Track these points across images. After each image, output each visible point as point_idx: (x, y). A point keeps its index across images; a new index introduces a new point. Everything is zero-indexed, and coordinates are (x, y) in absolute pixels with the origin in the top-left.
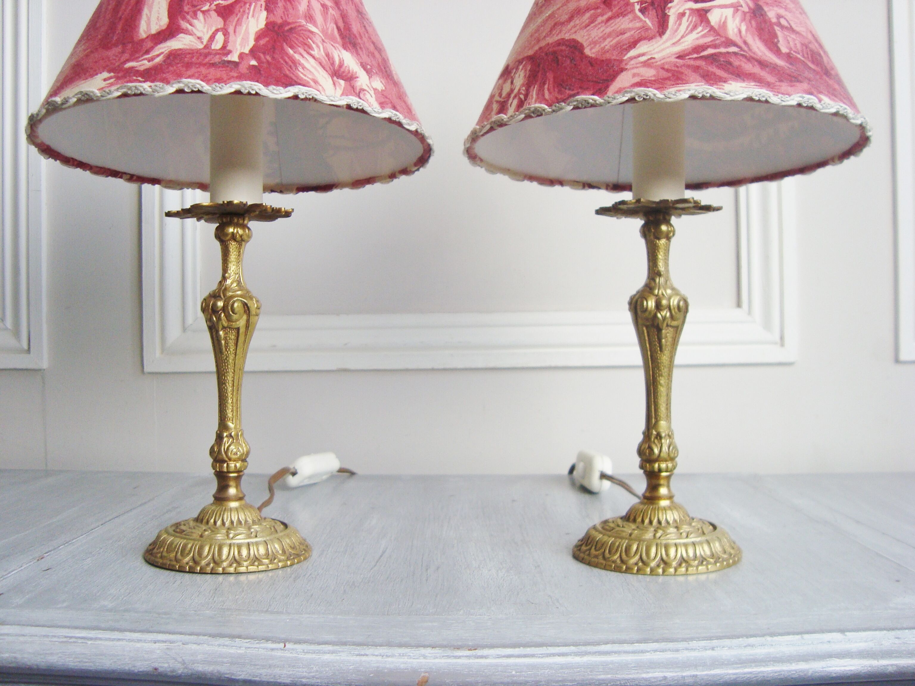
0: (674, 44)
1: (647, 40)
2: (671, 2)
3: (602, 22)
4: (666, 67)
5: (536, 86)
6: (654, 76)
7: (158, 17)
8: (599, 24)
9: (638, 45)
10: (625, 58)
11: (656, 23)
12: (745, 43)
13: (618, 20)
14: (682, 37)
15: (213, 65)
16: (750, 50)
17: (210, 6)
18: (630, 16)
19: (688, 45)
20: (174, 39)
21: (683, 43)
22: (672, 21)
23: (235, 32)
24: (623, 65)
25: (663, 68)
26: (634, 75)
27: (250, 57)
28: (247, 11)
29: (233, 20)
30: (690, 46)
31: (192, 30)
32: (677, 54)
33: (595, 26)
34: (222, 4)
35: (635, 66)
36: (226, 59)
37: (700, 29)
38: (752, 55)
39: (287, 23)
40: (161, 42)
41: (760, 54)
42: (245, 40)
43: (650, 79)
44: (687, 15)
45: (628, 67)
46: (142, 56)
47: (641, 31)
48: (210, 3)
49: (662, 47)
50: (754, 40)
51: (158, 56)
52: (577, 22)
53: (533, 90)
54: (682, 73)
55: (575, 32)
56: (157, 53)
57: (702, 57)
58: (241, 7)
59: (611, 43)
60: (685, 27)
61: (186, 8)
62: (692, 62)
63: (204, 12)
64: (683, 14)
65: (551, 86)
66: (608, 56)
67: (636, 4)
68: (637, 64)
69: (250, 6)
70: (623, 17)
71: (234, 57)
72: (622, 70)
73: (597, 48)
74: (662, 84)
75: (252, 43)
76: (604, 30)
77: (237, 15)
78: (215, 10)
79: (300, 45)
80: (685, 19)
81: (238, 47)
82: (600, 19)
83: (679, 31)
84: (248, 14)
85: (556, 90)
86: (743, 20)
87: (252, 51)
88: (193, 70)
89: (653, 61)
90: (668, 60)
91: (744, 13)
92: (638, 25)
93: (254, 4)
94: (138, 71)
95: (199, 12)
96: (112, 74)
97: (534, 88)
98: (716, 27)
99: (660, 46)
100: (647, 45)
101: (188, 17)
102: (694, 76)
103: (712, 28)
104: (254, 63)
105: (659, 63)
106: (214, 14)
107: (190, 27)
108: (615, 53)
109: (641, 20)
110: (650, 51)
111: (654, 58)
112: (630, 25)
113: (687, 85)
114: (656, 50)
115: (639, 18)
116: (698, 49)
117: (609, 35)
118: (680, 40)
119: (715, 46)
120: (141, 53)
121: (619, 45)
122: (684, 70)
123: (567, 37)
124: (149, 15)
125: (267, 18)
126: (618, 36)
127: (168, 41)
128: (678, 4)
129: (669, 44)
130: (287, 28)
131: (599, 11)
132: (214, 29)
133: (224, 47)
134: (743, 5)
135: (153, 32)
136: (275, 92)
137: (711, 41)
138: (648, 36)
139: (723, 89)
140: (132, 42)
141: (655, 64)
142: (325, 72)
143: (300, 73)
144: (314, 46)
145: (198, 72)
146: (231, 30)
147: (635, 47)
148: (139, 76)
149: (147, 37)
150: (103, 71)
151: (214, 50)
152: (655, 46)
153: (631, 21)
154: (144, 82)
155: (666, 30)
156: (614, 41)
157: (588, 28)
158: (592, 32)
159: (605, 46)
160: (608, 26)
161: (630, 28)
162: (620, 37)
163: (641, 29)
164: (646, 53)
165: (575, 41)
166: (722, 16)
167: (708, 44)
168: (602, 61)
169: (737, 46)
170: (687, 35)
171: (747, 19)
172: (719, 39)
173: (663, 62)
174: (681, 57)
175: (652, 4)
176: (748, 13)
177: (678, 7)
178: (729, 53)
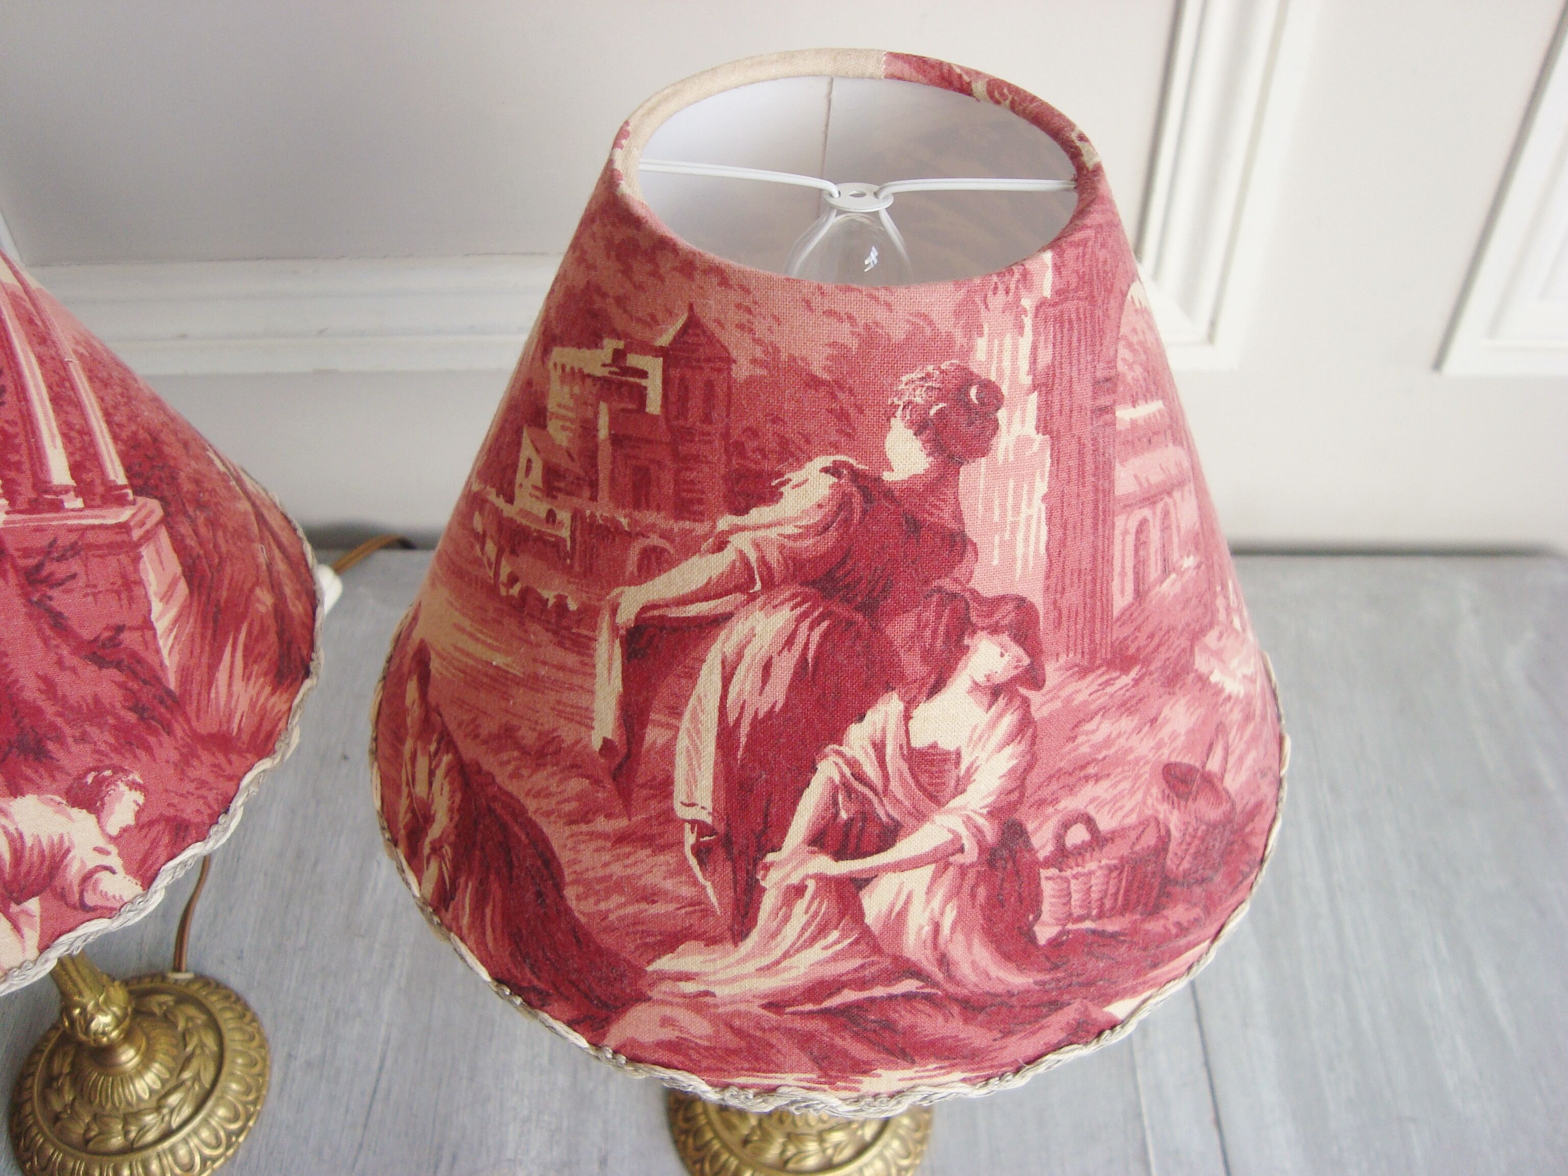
0: (760, 970)
1: (702, 944)
2: (773, 851)
3: (605, 836)
4: (737, 1023)
5: (470, 884)
6: (708, 1037)
9: (681, 947)
10: (650, 969)
11: (728, 901)
12: (943, 961)
13: (643, 854)
14: (786, 955)
16: (950, 978)
18: (669, 858)
19: (796, 979)
21: (785, 970)
22: (768, 902)
24: (642, 984)
25: (729, 1025)
26: (666, 1022)
30: (799, 982)
32: (766, 996)
35: (668, 999)
37: (835, 935)
38: (951, 989)
41: (975, 979)
43: (698, 1041)
44: (810, 892)
45: (655, 994)
47: (691, 913)
49: (735, 971)
50: (968, 944)
52: (553, 782)
53: (465, 891)
54: (771, 1043)
57: (824, 1010)
59: (622, 912)
60: (800, 928)
62: (798, 1024)
64: (799, 890)
65: (499, 922)
67: (688, 826)
68: (673, 994)
72: (642, 998)
74: (721, 1059)
80: (801, 906)
82: (601, 824)
83: (779, 938)
85: (507, 944)
86: (955, 892)
89: (708, 999)
90: (743, 1007)
91: (965, 869)
92: (687, 891)
97: (467, 886)
98: (876, 929)
99: (729, 966)
100: (700, 953)
102: (796, 1055)
103: (866, 932)
105: (721, 1010)
108: (629, 946)
109: (696, 883)
110: (705, 974)
111: (712, 995)
112: (669, 885)
113: (778, 1075)
114: (721, 976)
115: (690, 869)
116: (819, 988)
117: (618, 886)
118: (778, 962)
119: (862, 984)
121: (640, 928)
122: (774, 1039)
126: (637, 901)
128: (788, 860)
129: (750, 967)
134: (967, 847)
137: (856, 970)
138: (705, 932)
139: (858, 1090)
141: (712, 1010)
147: (672, 948)
152: (720, 964)
153: (671, 874)
155: (749, 930)
156: (630, 910)
157: (575, 829)
158: (582, 846)
159: (609, 911)
160: (618, 858)
161: (666, 893)
162: (643, 906)
163: (691, 905)
164: (697, 974)
165: (545, 841)
166: (898, 894)
167: (844, 978)
168: (600, 951)
169: (916, 972)
170: (798, 951)
171: (966, 888)
172: (873, 964)
173: (729, 1008)
174: (775, 1004)
175: (727, 842)
176: (972, 865)
177: (789, 867)
178: (891, 997)
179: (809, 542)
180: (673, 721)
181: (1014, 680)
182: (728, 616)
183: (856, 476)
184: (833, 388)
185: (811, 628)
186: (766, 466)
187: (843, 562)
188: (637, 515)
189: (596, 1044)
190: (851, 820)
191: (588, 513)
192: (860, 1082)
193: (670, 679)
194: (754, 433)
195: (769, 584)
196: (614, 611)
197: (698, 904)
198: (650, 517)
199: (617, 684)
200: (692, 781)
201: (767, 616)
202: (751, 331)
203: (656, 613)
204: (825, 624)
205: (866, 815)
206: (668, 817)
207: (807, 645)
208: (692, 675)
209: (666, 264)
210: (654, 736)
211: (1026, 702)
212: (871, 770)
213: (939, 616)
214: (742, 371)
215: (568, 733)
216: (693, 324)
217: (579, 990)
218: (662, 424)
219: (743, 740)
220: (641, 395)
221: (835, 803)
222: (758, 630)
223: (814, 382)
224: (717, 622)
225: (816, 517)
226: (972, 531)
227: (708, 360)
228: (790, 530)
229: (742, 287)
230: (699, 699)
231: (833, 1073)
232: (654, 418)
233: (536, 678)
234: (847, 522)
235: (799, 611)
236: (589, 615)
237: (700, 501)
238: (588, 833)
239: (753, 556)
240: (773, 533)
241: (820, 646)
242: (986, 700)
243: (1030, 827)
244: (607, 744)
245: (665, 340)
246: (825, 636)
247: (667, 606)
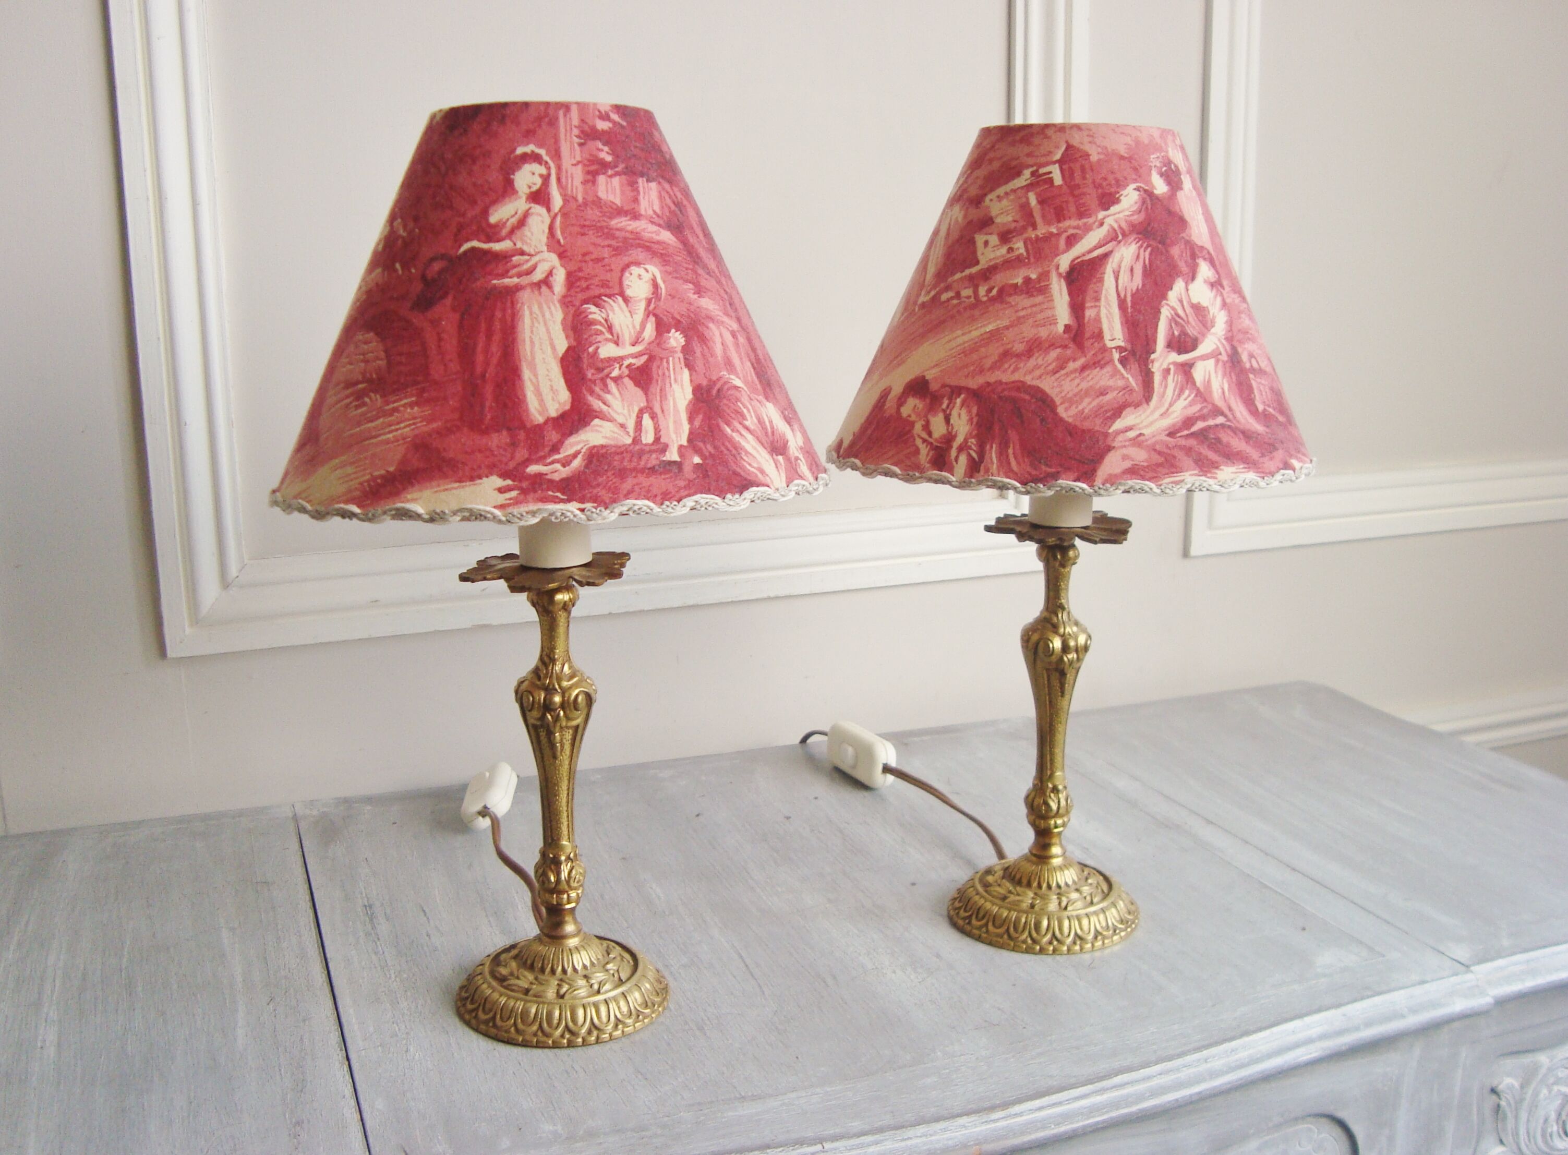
0: (1162, 414)
1: (1133, 408)
2: (1153, 353)
3: (1075, 371)
4: (1158, 447)
5: (994, 446)
6: (1146, 461)
7: (552, 386)
8: (1072, 372)
9: (1124, 413)
10: (1111, 431)
11: (1140, 382)
12: (1230, 409)
13: (1095, 371)
14: (1171, 405)
15: (652, 470)
16: (1235, 418)
17: (620, 369)
18: (1108, 369)
19: (1177, 417)
20: (588, 428)
21: (1171, 413)
22: (1157, 378)
23: (663, 411)
24: (1109, 442)
25: (1155, 450)
26: (1124, 458)
27: (690, 451)
28: (667, 374)
29: (655, 389)
30: (1179, 419)
31: (609, 413)
32: (1167, 429)
33: (1067, 375)
34: (634, 364)
35: (1124, 444)
36: (664, 459)
37: (1187, 392)
38: (1237, 425)
39: (712, 383)
40: (571, 434)
41: (1243, 421)
42: (677, 423)
43: (1142, 464)
44: (1172, 372)
45: (1115, 444)
46: (550, 456)
47: (1125, 393)
48: (619, 363)
49: (1151, 419)
50: (1236, 402)
51: (575, 456)
52: (1041, 361)
53: (991, 449)
54: (1174, 457)
55: (1040, 377)
56: (571, 451)
57: (1192, 434)
58: (659, 367)
59: (1091, 406)
60: (1172, 391)
61: (589, 374)
62: (1183, 442)
63: (616, 380)
64: (1167, 371)
65: (1018, 452)
66: (1087, 425)
67: (1114, 350)
68: (1125, 441)
69: (668, 362)
70: (1101, 368)
71: (673, 455)
72: (1109, 449)
73: (1073, 411)
74: (1154, 471)
75: (686, 428)
76: (1078, 385)
77: (657, 381)
78: (628, 376)
79: (733, 416)
80: (1170, 378)
81: (673, 436)
82: (1072, 366)
83: (1166, 395)
84: (669, 377)
85: (1026, 460)
86: (1224, 375)
87: (690, 440)
88: (629, 483)
89: (1142, 438)
90: (1158, 438)
91: (1224, 363)
92: (1121, 383)
93: (671, 359)
94: (551, 481)
95: (609, 381)
96: (509, 482)
97: (992, 447)
98: (1202, 389)
99: (1148, 417)
100: (1133, 414)
101: (597, 389)
102: (1187, 461)
103: (1198, 390)
104: (697, 460)
105: (1149, 442)
106: (627, 380)
107: (604, 408)
108: (1098, 421)
109: (1123, 377)
110: (1138, 424)
111: (1144, 435)
112: (1111, 383)
113: (1182, 474)
114: (1145, 424)
115: (1119, 371)
116: (1188, 422)
117: (1087, 393)
118: (1168, 409)
119: (1203, 418)
120: (547, 449)
121: (1101, 410)
122: (1176, 452)
123: (1029, 380)
124: (534, 380)
125: (691, 381)
126: (1098, 397)
127: (580, 432)
128: (1160, 356)
130: (714, 392)
131: (1069, 352)
132: (636, 409)
133: (657, 439)
134: (1222, 353)
135: (553, 413)
136: (731, 503)
137: (1200, 411)
140: (522, 426)
141: (1145, 444)
142: (765, 451)
143: (745, 464)
144: (745, 411)
145: (638, 484)
146: (657, 409)
147: (1120, 416)
148: (558, 491)
149: (546, 422)
150: (492, 475)
151: (646, 445)
152: (1143, 417)
153: (1112, 376)
154: (569, 501)
155: (1152, 395)
156: (1095, 403)
157: (1057, 375)
158: (1063, 382)
159: (1083, 410)
160: (1083, 379)
161: (1111, 387)
162: (1101, 398)
163: (1124, 389)
164: (1134, 425)
165: (1042, 392)
166: (1205, 371)
167: (1196, 415)
168: (1083, 431)
169: (1222, 414)
170: (1175, 401)
171: (1228, 373)
172: (1206, 407)
173: (1153, 440)
174: (1171, 434)
175: (1133, 353)
176: (1227, 362)
177: (1161, 360)
178: (1217, 426)
179: (1135, 217)
180: (1097, 304)
181: (1216, 282)
182: (1111, 252)
183: (1145, 191)
184: (1130, 159)
185: (1145, 251)
186: (1113, 190)
187: (1149, 224)
188: (1061, 225)
189: (1091, 486)
190: (1180, 335)
191: (1033, 236)
192: (1216, 474)
193: (1092, 286)
194: (1105, 179)
195: (1124, 235)
196: (1057, 267)
197: (1127, 388)
198: (1067, 223)
199: (1066, 298)
200: (1111, 328)
201: (1127, 249)
202: (1095, 143)
203: (1079, 260)
204: (1149, 249)
205: (1184, 333)
206: (1104, 349)
207: (1145, 258)
208: (1101, 280)
209: (1050, 132)
210: (1089, 313)
211: (1222, 295)
212: (1181, 312)
213: (1186, 248)
214: (1094, 158)
215: (1043, 333)
216: (1069, 147)
217: (1075, 459)
218: (1065, 187)
219: (1129, 304)
220: (1051, 181)
221: (1171, 326)
222: (1125, 255)
223: (1122, 158)
224: (1106, 256)
225: (1135, 208)
226: (1187, 217)
227: (1080, 157)
228: (1127, 213)
229: (1087, 129)
230: (1107, 290)
231: (1205, 469)
232: (1060, 187)
233: (1019, 318)
234: (1147, 208)
235: (1138, 244)
236: (1045, 275)
237: (1088, 210)
238: (1065, 374)
239: (1116, 226)
240: (1121, 215)
241: (1149, 259)
242: (1210, 287)
243: (1240, 350)
244: (1067, 328)
245: (1058, 156)
246: (1151, 254)
247: (1084, 255)
